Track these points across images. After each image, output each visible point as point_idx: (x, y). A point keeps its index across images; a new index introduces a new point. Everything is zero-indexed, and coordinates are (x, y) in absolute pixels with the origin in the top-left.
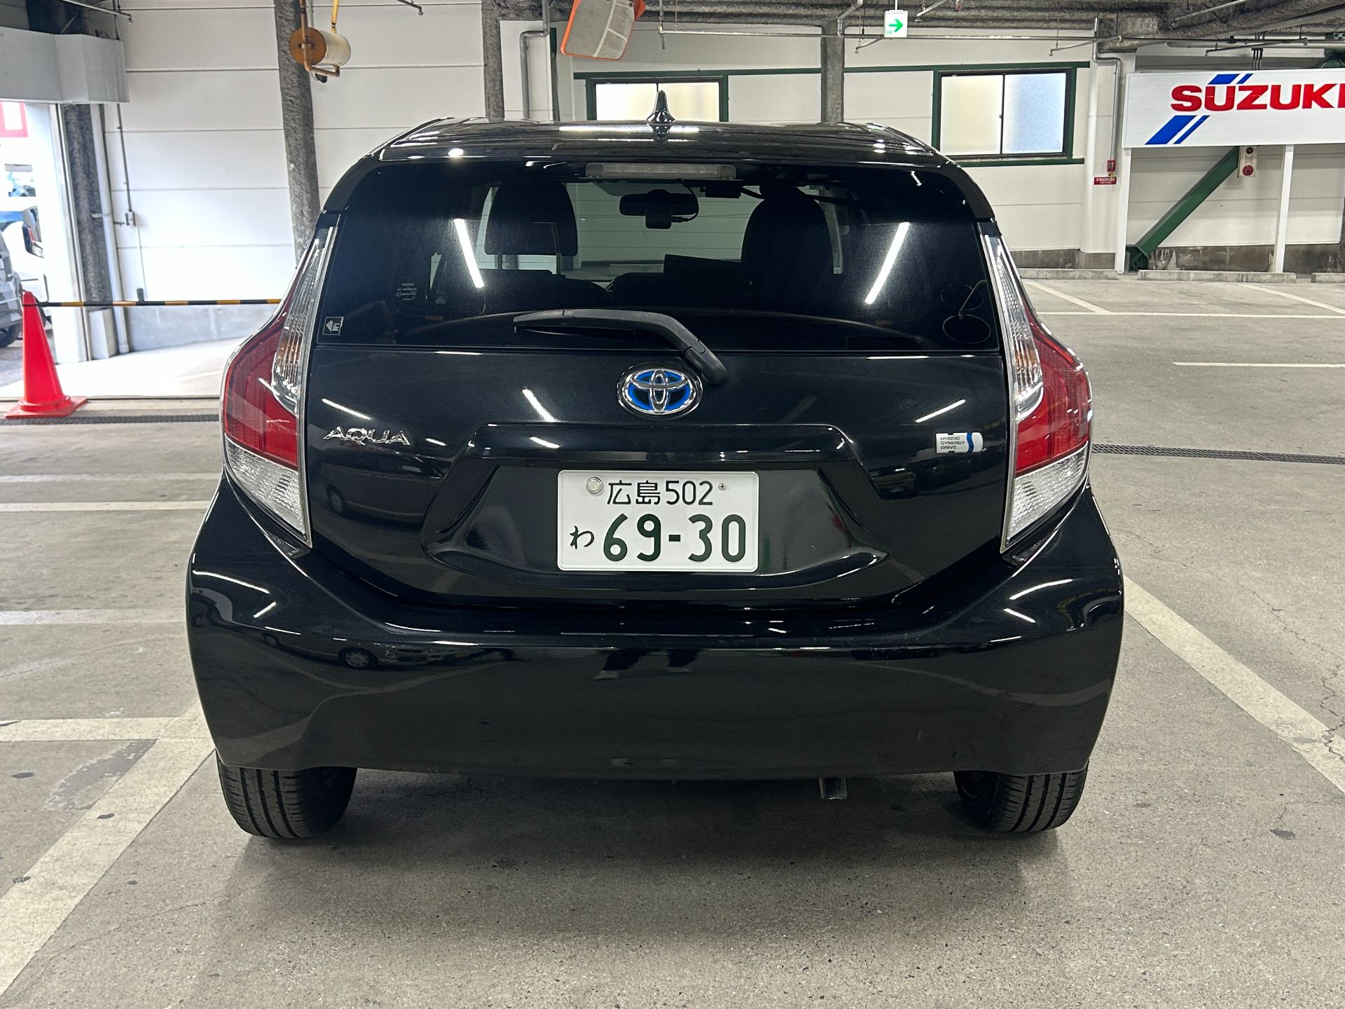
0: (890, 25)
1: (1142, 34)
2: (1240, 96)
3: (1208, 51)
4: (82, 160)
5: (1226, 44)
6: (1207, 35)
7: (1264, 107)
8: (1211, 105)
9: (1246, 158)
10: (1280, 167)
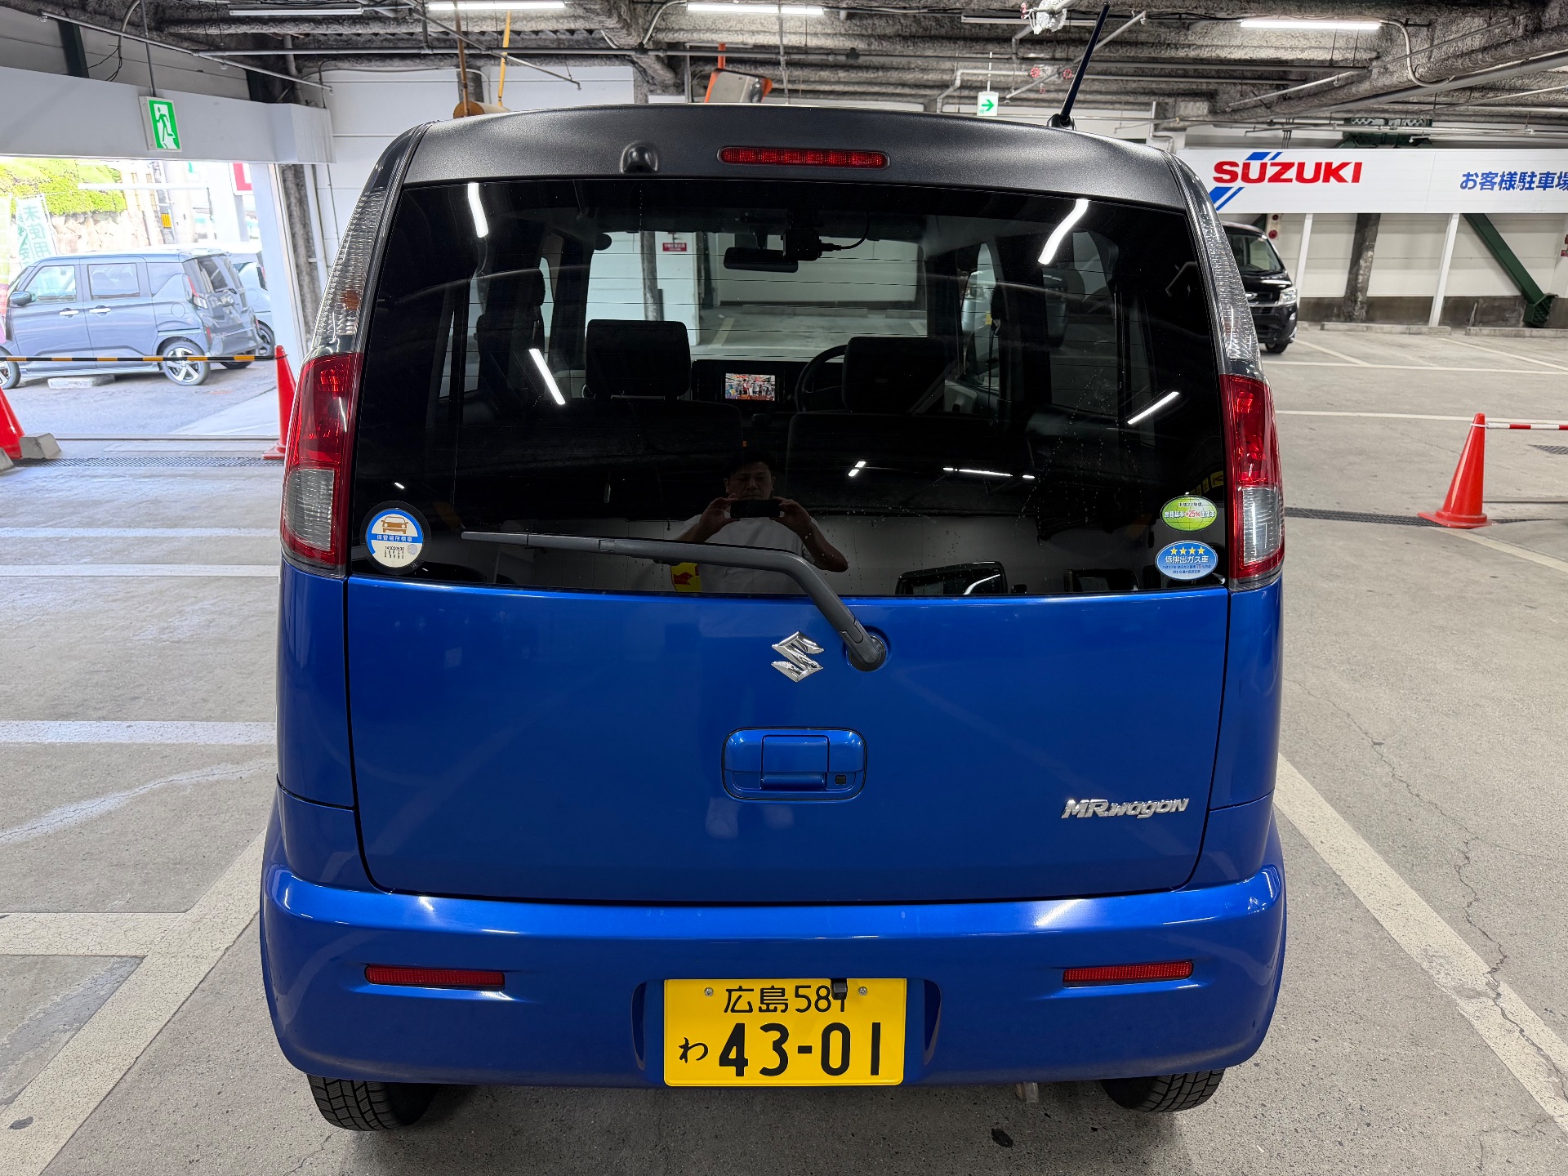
0: (983, 105)
1: (1193, 116)
2: (1271, 171)
3: (1247, 132)
4: (299, 212)
5: (1265, 126)
6: (1251, 118)
7: (1290, 180)
8: (1246, 178)
9: (1272, 224)
10: (1301, 232)
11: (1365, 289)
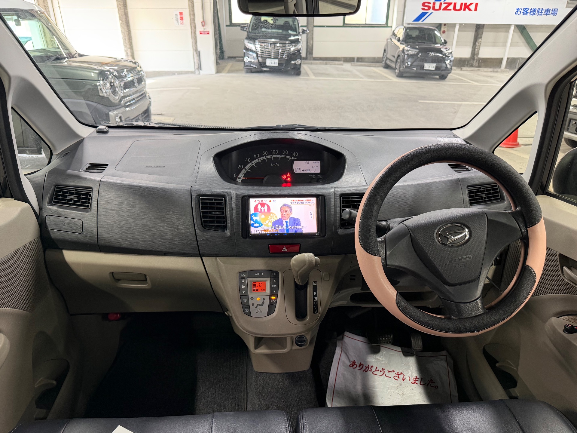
2: (444, 6)
7: (451, 10)
8: (434, 9)
9: (444, 27)
10: (454, 31)
11: (478, 54)
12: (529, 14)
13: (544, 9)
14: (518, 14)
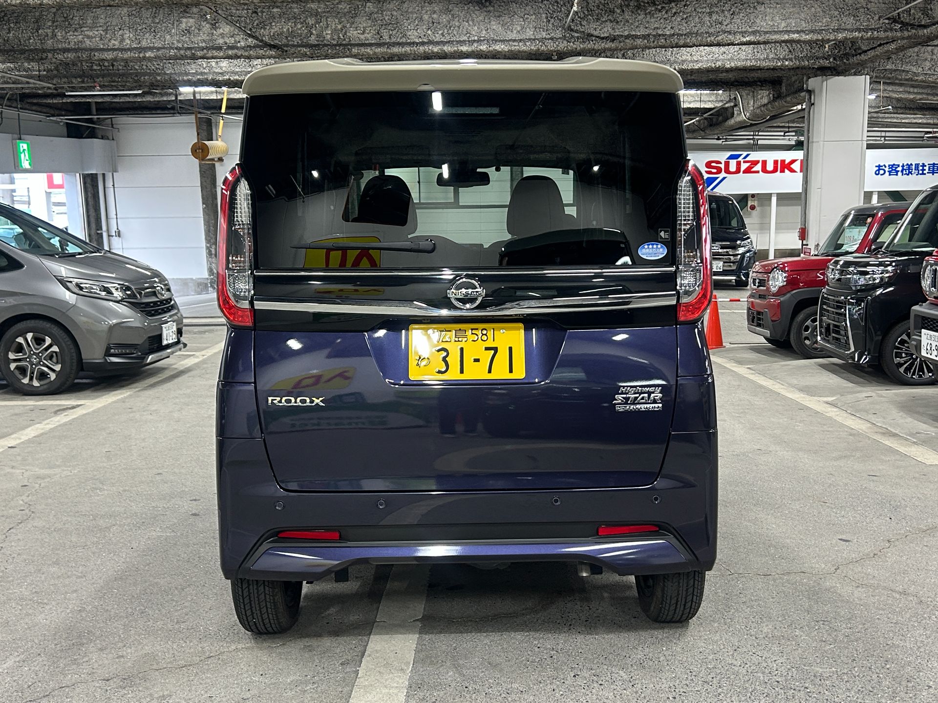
2: (744, 166)
7: (758, 172)
8: (727, 171)
9: (751, 200)
10: (770, 205)
12: (900, 173)
13: (926, 164)
14: (881, 175)
